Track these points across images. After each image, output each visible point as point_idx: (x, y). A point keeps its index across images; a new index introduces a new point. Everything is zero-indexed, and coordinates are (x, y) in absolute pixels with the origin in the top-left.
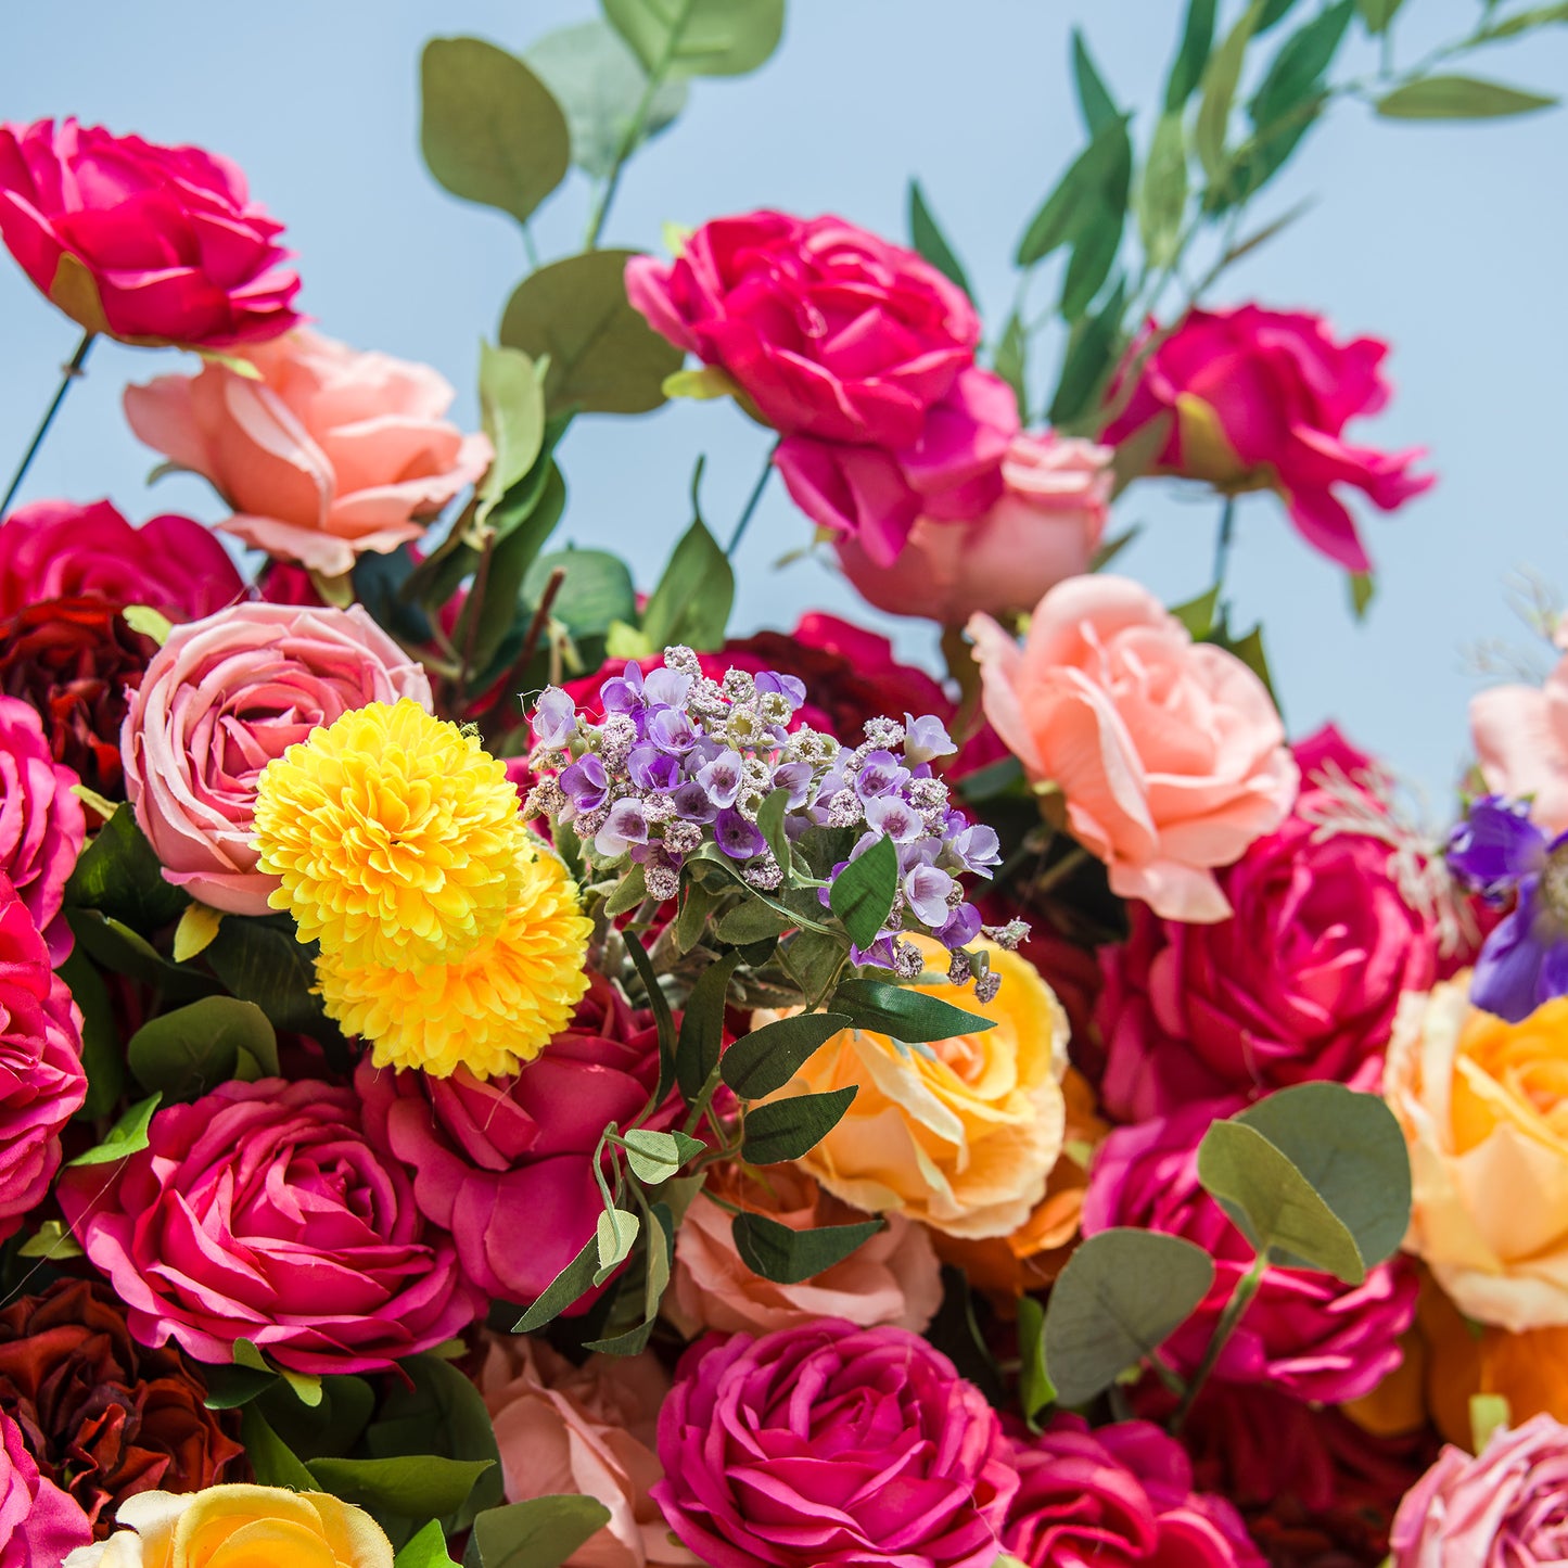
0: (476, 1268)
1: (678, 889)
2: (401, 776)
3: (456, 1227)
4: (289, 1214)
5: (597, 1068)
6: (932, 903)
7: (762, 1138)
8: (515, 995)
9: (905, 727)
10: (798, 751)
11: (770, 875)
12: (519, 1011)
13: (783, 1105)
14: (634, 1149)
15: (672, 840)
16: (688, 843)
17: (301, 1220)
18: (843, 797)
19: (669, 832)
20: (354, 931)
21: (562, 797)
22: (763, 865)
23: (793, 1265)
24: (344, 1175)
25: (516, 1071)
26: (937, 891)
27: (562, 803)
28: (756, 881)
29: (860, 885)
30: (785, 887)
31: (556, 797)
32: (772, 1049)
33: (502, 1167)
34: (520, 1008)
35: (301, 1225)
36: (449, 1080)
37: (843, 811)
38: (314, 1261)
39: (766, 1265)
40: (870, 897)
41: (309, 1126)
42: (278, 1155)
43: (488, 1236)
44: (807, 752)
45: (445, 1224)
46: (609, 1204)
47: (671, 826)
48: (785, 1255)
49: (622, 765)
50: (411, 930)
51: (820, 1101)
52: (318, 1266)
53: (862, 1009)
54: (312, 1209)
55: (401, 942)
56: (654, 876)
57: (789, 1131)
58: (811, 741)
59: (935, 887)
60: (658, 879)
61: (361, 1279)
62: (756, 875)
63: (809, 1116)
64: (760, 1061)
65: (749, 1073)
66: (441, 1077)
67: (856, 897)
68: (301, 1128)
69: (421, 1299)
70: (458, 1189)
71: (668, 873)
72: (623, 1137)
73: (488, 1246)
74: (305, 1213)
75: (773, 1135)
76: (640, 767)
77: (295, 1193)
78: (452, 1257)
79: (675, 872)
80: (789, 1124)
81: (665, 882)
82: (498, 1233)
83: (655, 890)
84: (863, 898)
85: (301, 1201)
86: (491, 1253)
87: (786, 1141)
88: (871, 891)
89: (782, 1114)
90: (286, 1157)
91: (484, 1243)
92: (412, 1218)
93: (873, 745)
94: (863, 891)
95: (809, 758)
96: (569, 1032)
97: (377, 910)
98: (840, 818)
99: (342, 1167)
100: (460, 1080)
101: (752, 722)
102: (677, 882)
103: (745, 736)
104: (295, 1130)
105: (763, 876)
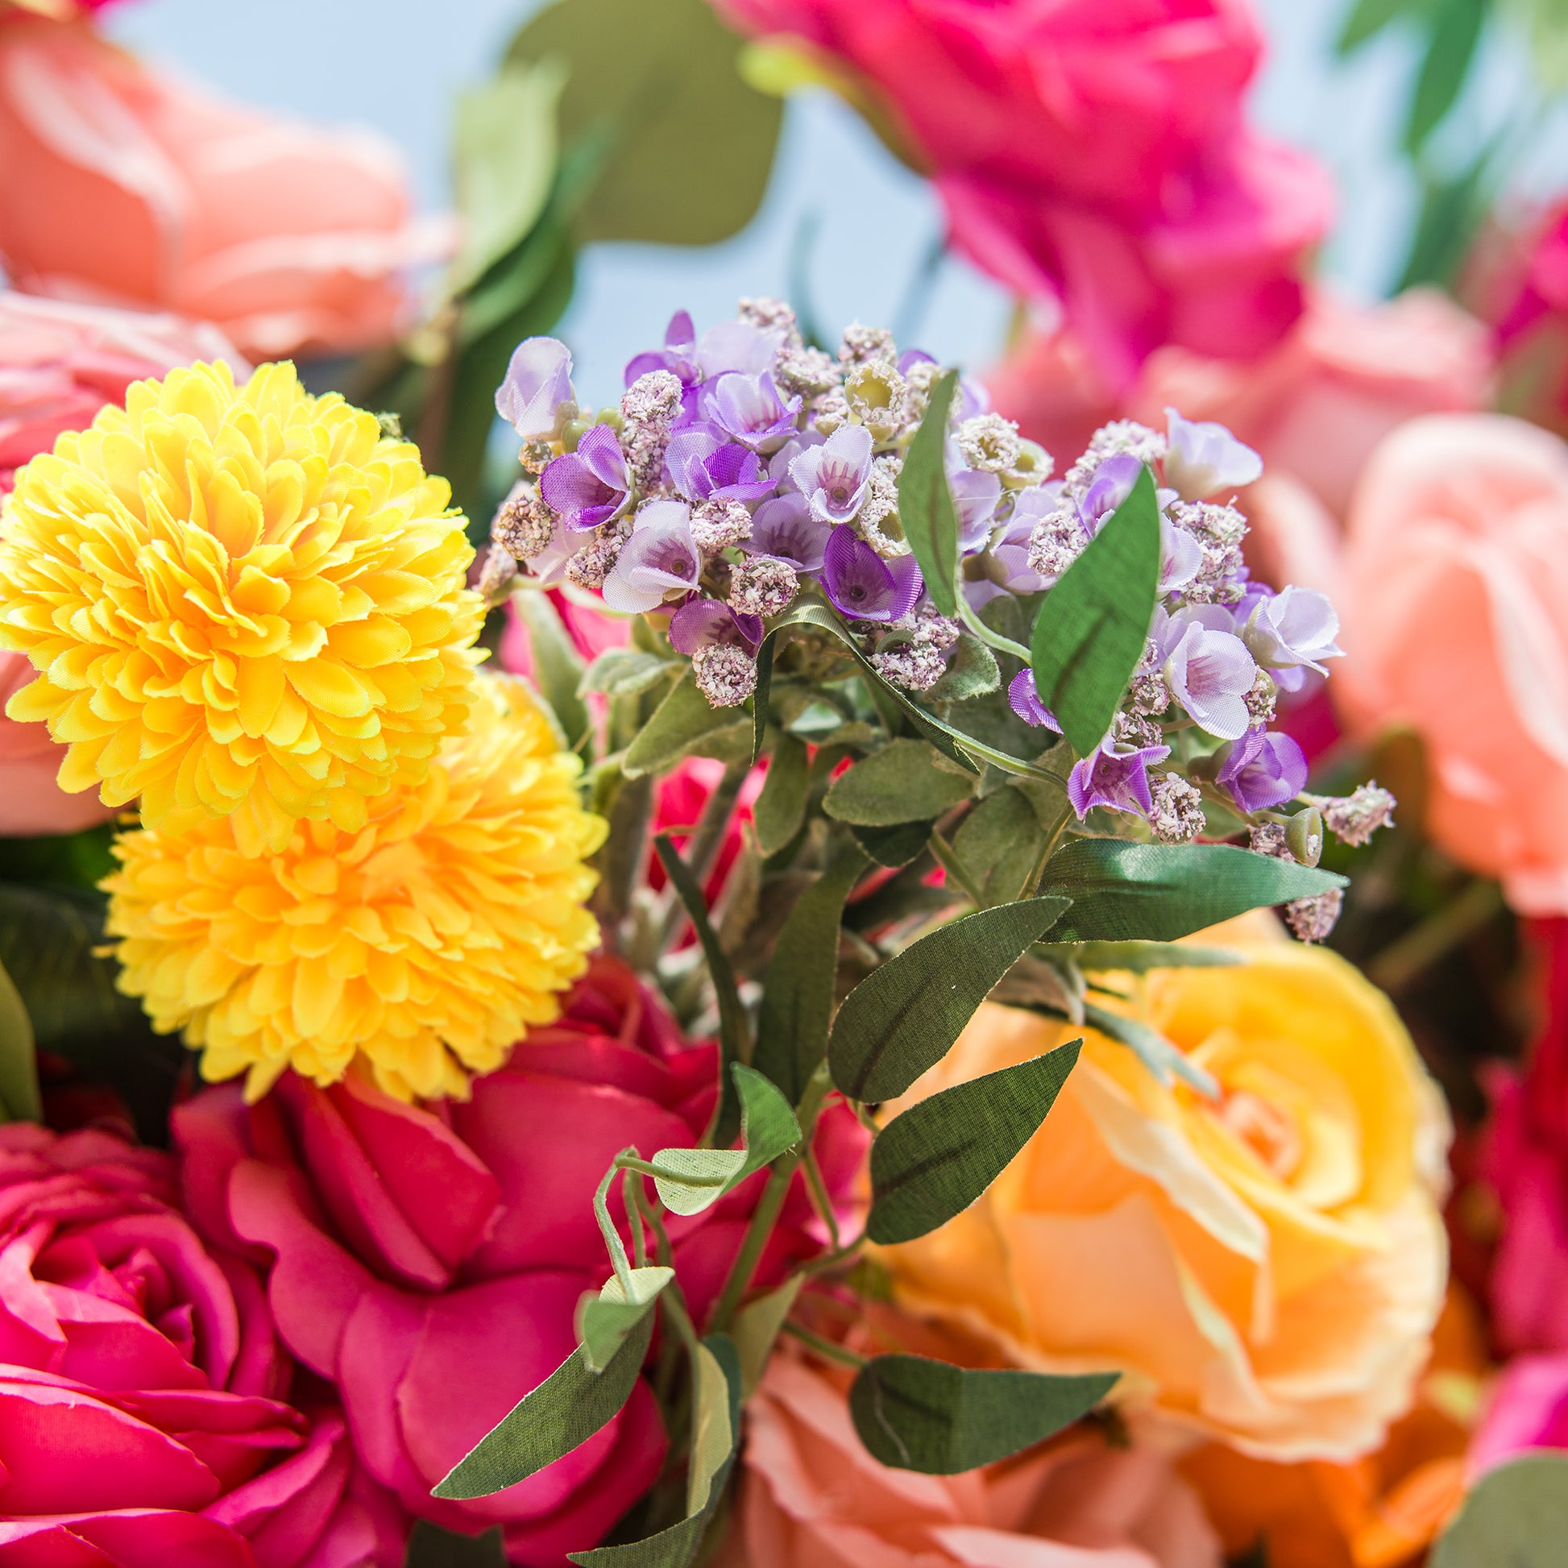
0: (381, 1453)
1: (753, 686)
2: (250, 453)
3: (347, 1374)
4: (34, 1324)
5: (607, 1092)
6: (1218, 703)
7: (903, 1179)
8: (457, 923)
9: (1166, 436)
10: (973, 448)
11: (922, 663)
12: (465, 951)
13: (943, 1103)
14: (668, 1176)
15: (744, 588)
16: (774, 596)
17: (57, 1335)
18: (1056, 523)
19: (737, 573)
20: (161, 738)
21: (547, 523)
22: (910, 646)
23: (959, 1436)
24: (144, 1271)
25: (461, 1090)
26: (1228, 683)
27: (546, 533)
28: (896, 672)
29: (1090, 603)
30: (949, 699)
31: (535, 524)
32: (922, 988)
33: (435, 1276)
34: (468, 945)
35: (56, 1345)
36: (336, 1091)
37: (1053, 547)
38: (74, 1399)
39: (909, 1447)
40: (1109, 626)
41: (82, 1188)
42: (23, 1230)
43: (405, 1394)
44: (991, 455)
45: (326, 1369)
46: (620, 1261)
47: (743, 564)
48: (944, 1419)
49: (656, 468)
50: (262, 739)
51: (1012, 1083)
52: (81, 1408)
53: (1089, 891)
54: (78, 1317)
55: (242, 760)
56: (710, 660)
57: (953, 1154)
58: (998, 434)
59: (1223, 677)
60: (717, 667)
61: (164, 1440)
62: (894, 662)
63: (989, 1115)
64: (899, 1018)
65: (878, 1048)
66: (324, 1081)
67: (1081, 633)
68: (71, 1191)
69: (275, 1493)
70: (351, 1307)
71: (737, 656)
72: (650, 1160)
73: (404, 1410)
74: (67, 1325)
75: (921, 1168)
76: (687, 464)
77: (49, 1293)
78: (337, 1431)
79: (749, 653)
80: (953, 1141)
81: (731, 673)
82: (423, 1389)
83: (712, 686)
84: (1096, 629)
85: (61, 1306)
86: (408, 1423)
87: (947, 1173)
88: (1110, 612)
89: (940, 1122)
90: (37, 1233)
91: (396, 1404)
92: (264, 1353)
93: (1108, 453)
94: (1094, 614)
95: (993, 464)
96: (558, 1026)
97: (200, 692)
98: (1051, 556)
99: (141, 1260)
100: (357, 1092)
101: (891, 384)
102: (753, 673)
103: (878, 410)
104: (59, 1196)
105: (909, 664)
